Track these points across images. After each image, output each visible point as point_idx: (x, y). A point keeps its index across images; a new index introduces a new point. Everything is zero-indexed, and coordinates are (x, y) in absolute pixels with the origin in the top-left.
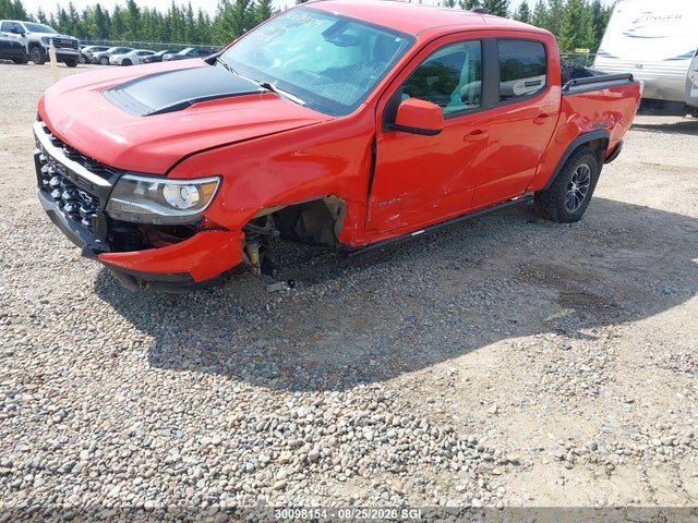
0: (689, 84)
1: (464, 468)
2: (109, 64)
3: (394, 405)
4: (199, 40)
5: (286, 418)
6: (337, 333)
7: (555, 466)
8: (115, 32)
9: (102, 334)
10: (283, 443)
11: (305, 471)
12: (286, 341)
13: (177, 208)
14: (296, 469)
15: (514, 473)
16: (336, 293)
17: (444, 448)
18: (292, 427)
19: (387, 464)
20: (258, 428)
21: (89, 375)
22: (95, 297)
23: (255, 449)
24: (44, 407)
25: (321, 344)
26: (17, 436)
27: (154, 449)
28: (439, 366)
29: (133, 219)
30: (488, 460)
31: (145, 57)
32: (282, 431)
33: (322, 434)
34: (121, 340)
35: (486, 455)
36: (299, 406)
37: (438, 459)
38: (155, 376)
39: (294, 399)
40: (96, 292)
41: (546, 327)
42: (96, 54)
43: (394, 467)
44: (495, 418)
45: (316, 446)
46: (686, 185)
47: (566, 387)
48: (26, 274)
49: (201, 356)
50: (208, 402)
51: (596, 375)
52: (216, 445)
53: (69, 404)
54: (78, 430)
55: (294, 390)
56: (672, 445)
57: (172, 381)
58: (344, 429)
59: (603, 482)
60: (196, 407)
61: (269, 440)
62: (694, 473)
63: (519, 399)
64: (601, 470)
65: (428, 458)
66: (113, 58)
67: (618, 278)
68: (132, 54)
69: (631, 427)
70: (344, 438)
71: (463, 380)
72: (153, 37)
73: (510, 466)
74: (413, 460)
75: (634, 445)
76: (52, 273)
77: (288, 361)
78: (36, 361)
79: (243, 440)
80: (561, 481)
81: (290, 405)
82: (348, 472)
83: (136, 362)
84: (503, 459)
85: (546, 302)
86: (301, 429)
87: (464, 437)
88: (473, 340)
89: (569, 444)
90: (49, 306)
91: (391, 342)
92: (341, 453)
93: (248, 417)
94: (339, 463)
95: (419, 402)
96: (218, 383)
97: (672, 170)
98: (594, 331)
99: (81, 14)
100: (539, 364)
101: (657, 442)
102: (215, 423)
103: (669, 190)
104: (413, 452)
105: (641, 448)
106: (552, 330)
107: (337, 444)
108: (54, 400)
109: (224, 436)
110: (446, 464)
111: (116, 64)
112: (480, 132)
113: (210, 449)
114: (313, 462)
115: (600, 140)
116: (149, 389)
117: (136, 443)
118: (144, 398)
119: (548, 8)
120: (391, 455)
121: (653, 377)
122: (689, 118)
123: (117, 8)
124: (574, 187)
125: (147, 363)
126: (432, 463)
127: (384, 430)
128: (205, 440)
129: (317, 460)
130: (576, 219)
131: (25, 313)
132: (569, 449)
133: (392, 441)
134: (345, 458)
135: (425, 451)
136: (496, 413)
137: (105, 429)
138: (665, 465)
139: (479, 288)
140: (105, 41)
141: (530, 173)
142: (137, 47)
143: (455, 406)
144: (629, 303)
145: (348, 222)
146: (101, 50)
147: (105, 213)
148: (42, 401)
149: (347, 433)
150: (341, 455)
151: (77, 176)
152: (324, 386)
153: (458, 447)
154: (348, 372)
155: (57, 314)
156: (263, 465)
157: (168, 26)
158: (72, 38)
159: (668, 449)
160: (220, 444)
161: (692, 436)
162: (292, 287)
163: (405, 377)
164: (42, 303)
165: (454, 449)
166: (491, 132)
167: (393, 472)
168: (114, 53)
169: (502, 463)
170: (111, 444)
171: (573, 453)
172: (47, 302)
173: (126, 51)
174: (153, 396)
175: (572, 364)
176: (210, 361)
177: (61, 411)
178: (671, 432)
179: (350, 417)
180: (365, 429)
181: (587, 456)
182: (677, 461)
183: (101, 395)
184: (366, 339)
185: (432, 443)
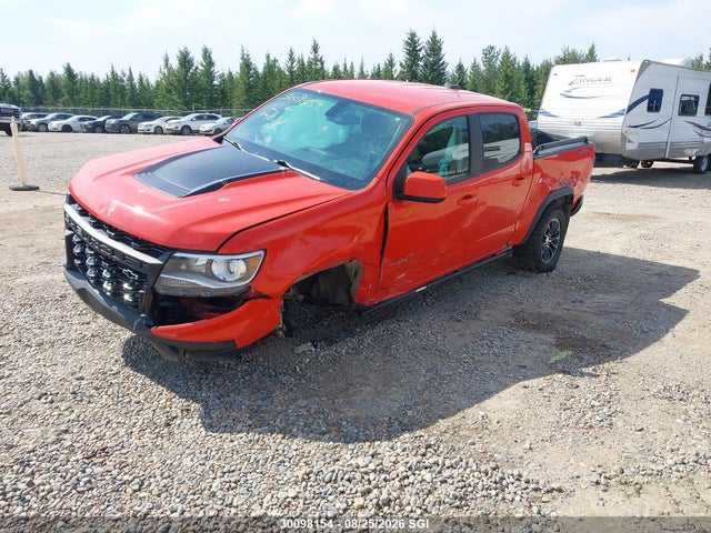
0: (624, 138)
1: (517, 498)
2: (47, 131)
3: (441, 449)
4: (140, 104)
5: (350, 469)
6: (368, 388)
7: (592, 489)
8: (51, 98)
9: (147, 405)
10: (353, 491)
11: (381, 514)
12: (324, 399)
13: (224, 281)
14: (373, 512)
15: (560, 499)
16: (357, 351)
17: (495, 482)
18: (358, 476)
19: (451, 501)
20: (327, 479)
21: (150, 444)
22: (128, 371)
23: (331, 498)
24: (119, 477)
25: (357, 399)
26: (102, 507)
27: (237, 507)
28: (469, 411)
29: (181, 293)
30: (536, 490)
31: (86, 123)
32: (349, 480)
33: (385, 480)
34: (168, 409)
35: (533, 486)
36: (354, 456)
37: (493, 492)
38: (214, 440)
39: (350, 452)
40: (126, 365)
41: (552, 369)
42: (34, 122)
43: (458, 503)
44: (530, 453)
45: (384, 491)
46: (637, 232)
47: (583, 420)
48: (50, 351)
49: (250, 418)
50: (272, 460)
51: (606, 409)
52: (293, 498)
53: (142, 473)
54: (159, 496)
55: (347, 443)
56: (684, 463)
57: (231, 445)
58: (404, 474)
59: (636, 500)
60: (263, 465)
61: (341, 489)
62: (707, 486)
63: (547, 435)
64: (631, 490)
65: (484, 492)
66: (53, 124)
67: (602, 321)
68: (72, 120)
69: (646, 451)
70: (406, 482)
71: (494, 422)
72: (92, 102)
73: (555, 493)
74: (471, 496)
75: (653, 466)
76: (76, 350)
77: (332, 417)
78: (93, 436)
79: (317, 491)
80: (601, 503)
81: (348, 457)
82: (419, 511)
83: (191, 428)
84: (548, 487)
85: (546, 347)
86: (366, 477)
87: (509, 471)
88: (491, 386)
89: (600, 471)
90: (84, 382)
91: (420, 393)
92: (408, 495)
93: (315, 470)
94: (409, 504)
95: (461, 445)
96: (274, 441)
97: (622, 218)
98: (594, 370)
99: (12, 80)
100: (555, 403)
101: (671, 462)
102: (285, 478)
103: (623, 238)
104: (470, 489)
105: (660, 468)
106: (559, 372)
107: (402, 488)
108: (126, 470)
109: (297, 489)
110: (501, 496)
111: (55, 131)
112: (470, 197)
113: (289, 502)
114: (384, 505)
115: (566, 196)
116: (213, 453)
117: (219, 502)
118: (211, 462)
119: (483, 68)
120: (452, 492)
121: (654, 406)
122: (625, 169)
123: (52, 74)
124: (547, 240)
125: (202, 429)
126: (488, 497)
127: (440, 472)
128: (281, 495)
129: (388, 503)
130: (551, 268)
131: (64, 391)
132: (601, 475)
133: (450, 481)
134: (413, 499)
135: (480, 486)
136: (530, 449)
137: (185, 492)
138: (681, 481)
139: (483, 338)
140: (41, 107)
141: (511, 229)
142: (76, 113)
143: (494, 445)
144: (616, 343)
145: (364, 283)
146: (39, 116)
147: (153, 288)
148: (115, 472)
149: (408, 477)
150: (408, 497)
151: (124, 256)
152: (373, 438)
153: (508, 480)
154: (390, 424)
155: (97, 389)
156: (341, 512)
157: (107, 91)
158: (13, 107)
159: (681, 467)
160: (297, 497)
161: (697, 454)
162: (316, 347)
163: (443, 424)
164: (77, 379)
165: (504, 483)
166: (480, 195)
167: (457, 507)
168: (53, 119)
169: (548, 492)
170: (196, 506)
171: (605, 477)
172: (82, 379)
173: (65, 117)
174: (219, 459)
175: (583, 400)
176: (260, 422)
177: (137, 480)
178: (680, 452)
179: (407, 463)
180: (423, 472)
181: (618, 479)
182: (691, 476)
183: (169, 462)
184: (396, 392)
185: (485, 479)
